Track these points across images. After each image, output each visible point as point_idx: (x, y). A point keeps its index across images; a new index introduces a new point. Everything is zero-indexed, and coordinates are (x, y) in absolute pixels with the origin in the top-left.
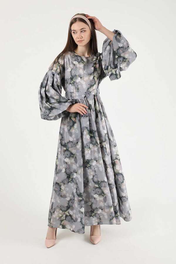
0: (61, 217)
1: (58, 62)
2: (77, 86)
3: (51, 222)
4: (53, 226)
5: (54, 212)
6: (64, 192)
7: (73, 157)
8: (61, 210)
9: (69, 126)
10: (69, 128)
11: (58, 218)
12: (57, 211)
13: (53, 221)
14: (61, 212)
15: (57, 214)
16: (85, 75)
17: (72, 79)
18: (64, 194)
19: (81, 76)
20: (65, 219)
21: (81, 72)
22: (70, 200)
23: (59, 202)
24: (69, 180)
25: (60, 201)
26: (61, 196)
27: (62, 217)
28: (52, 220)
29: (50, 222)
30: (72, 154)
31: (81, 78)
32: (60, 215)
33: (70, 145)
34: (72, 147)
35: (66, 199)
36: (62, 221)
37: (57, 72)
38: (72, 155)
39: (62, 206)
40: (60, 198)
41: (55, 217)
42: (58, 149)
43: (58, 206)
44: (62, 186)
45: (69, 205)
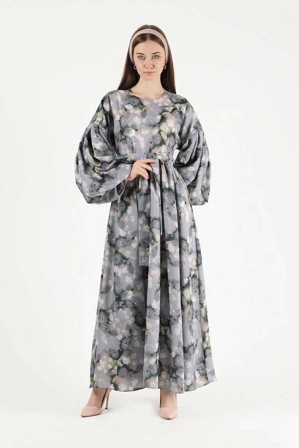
0: (112, 369)
1: (103, 108)
2: (131, 144)
3: (94, 379)
4: (97, 385)
5: (98, 361)
6: (114, 326)
7: (125, 263)
8: (112, 357)
9: (119, 212)
10: (120, 215)
11: (106, 372)
12: (103, 360)
13: (98, 377)
14: (111, 360)
15: (105, 365)
16: (144, 126)
17: (122, 132)
18: (114, 329)
19: (136, 126)
20: (118, 375)
21: (137, 121)
22: (123, 339)
23: (106, 342)
24: (119, 304)
25: (108, 341)
26: (110, 332)
27: (113, 371)
28: (95, 376)
29: (92, 380)
30: (124, 258)
31: (136, 130)
32: (110, 367)
33: (121, 242)
34: (124, 246)
35: (117, 337)
36: (113, 377)
37: (102, 124)
38: (124, 261)
39: (112, 349)
40: (107, 336)
41: (101, 370)
42: (105, 251)
43: (104, 350)
44: (111, 315)
45: (121, 349)
